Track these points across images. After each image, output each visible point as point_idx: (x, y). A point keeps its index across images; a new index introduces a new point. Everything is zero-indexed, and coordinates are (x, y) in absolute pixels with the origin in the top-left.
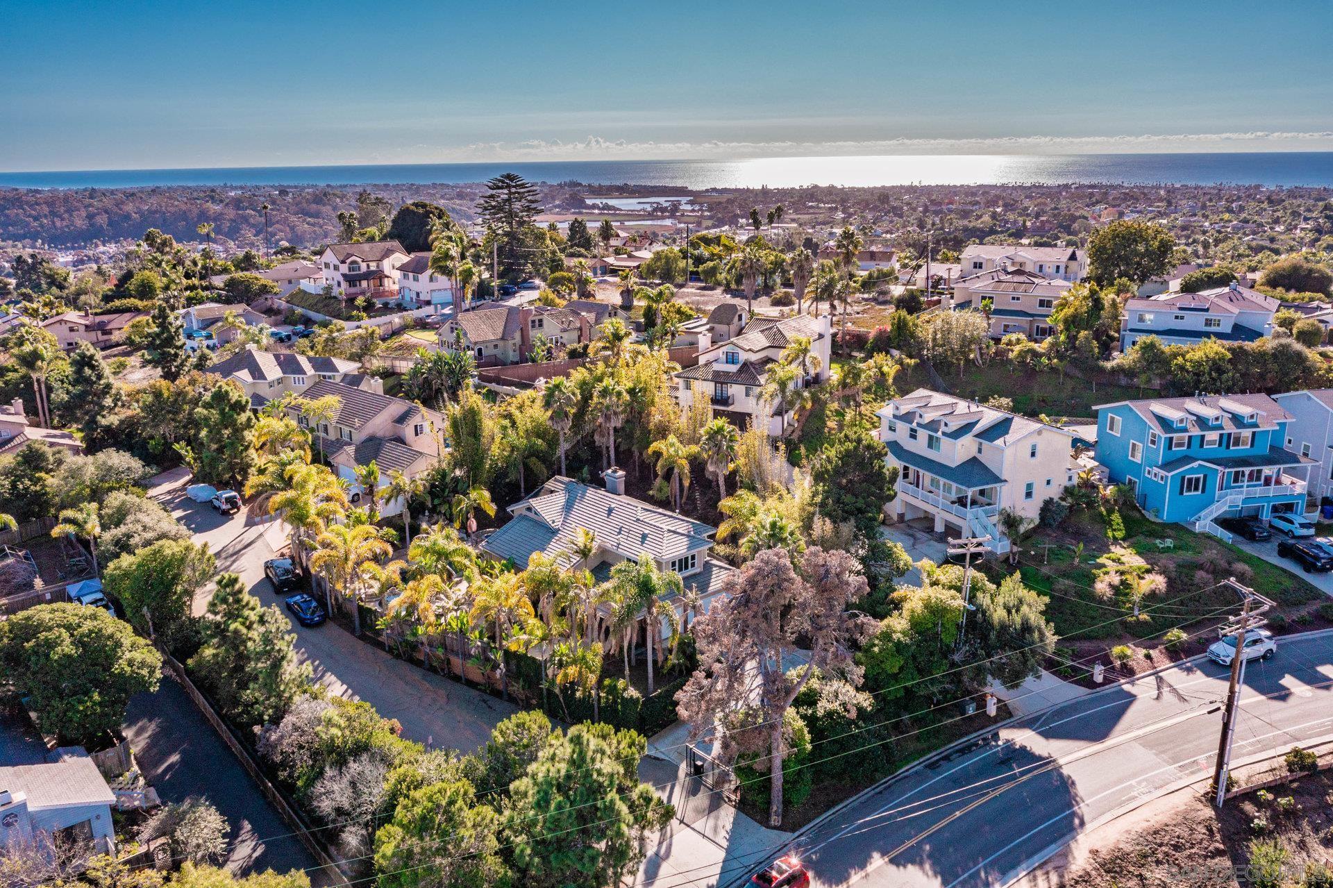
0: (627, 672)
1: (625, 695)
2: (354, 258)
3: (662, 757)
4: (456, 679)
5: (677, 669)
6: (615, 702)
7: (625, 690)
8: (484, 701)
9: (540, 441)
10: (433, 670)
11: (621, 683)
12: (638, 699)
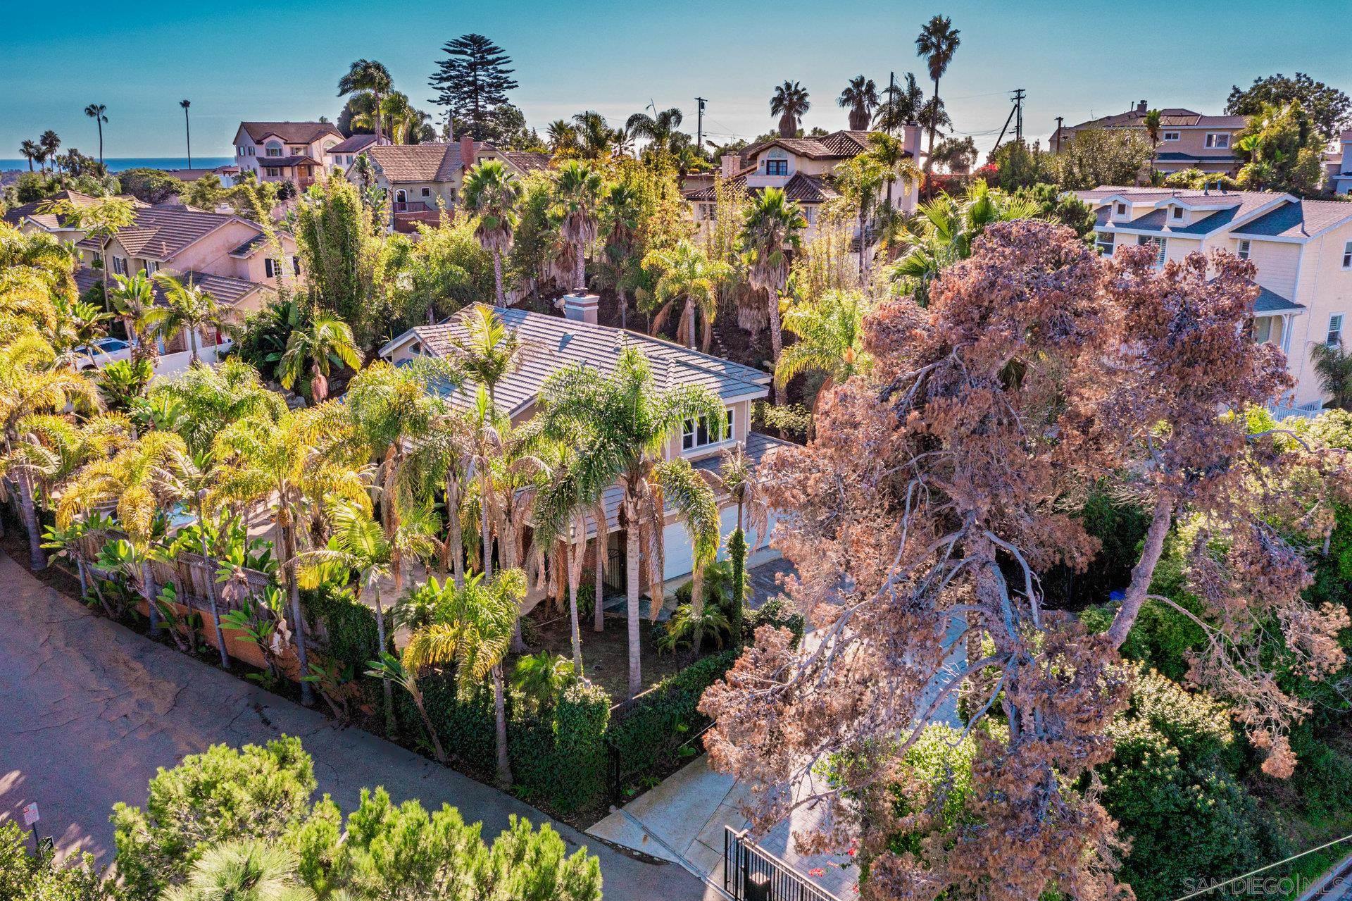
0: (576, 639)
1: (569, 695)
2: (273, 138)
3: (661, 853)
4: (211, 657)
5: (698, 635)
6: (545, 711)
7: (569, 682)
8: (258, 708)
9: (460, 270)
10: (165, 638)
11: (561, 667)
12: (601, 706)
